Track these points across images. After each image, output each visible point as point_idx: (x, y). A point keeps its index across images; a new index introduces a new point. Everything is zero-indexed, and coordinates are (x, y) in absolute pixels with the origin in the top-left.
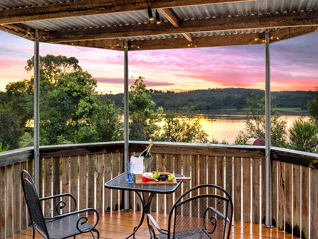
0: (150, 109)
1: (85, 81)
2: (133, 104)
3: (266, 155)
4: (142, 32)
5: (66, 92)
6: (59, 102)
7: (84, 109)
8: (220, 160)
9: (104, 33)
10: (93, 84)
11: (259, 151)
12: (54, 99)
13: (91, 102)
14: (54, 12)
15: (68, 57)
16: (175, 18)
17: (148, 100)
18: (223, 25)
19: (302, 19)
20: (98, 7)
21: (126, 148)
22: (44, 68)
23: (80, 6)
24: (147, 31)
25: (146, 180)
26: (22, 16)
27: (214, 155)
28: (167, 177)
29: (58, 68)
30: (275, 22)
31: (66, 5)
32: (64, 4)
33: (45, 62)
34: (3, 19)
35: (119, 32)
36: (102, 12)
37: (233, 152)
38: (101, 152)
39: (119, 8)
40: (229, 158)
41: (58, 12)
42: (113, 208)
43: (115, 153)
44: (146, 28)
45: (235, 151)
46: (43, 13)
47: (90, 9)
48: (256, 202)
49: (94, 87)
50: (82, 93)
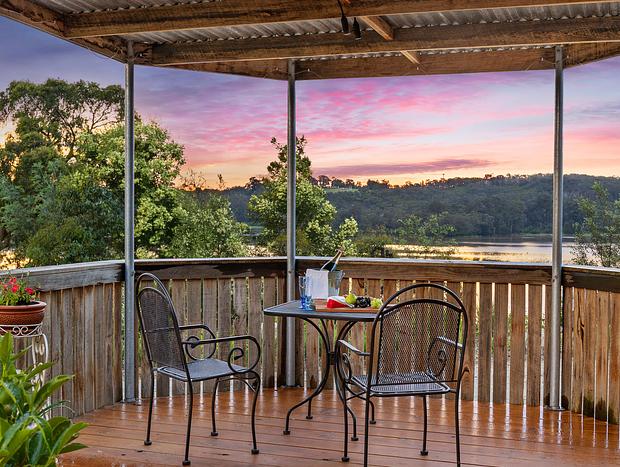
0: (322, 224)
1: (151, 149)
2: (278, 210)
3: (553, 278)
4: (325, 47)
5: (104, 178)
6: (88, 202)
7: (151, 221)
8: (469, 290)
9: (256, 49)
10: (174, 156)
11: (540, 272)
12: (74, 194)
13: (168, 203)
14: (182, 19)
15: (103, 85)
16: (386, 25)
17: (317, 200)
18: (471, 37)
19: (606, 30)
20: (258, 11)
21: (289, 269)
22: (38, 114)
23: (226, 10)
24: (336, 46)
25: (334, 304)
26: (126, 23)
27: (457, 280)
28: (368, 302)
29: (76, 114)
30: (560, 35)
31: (203, 7)
32: (200, 5)
33: (43, 98)
34: (90, 29)
35: (284, 47)
36: (265, 20)
37: (492, 274)
38: (242, 275)
39: (293, 15)
40: (486, 286)
41: (189, 18)
42: (265, 381)
43: (269, 277)
44: (333, 41)
45: (496, 270)
46: (163, 20)
47: (245, 14)
48: (534, 367)
49: (175, 163)
50: (146, 178)
